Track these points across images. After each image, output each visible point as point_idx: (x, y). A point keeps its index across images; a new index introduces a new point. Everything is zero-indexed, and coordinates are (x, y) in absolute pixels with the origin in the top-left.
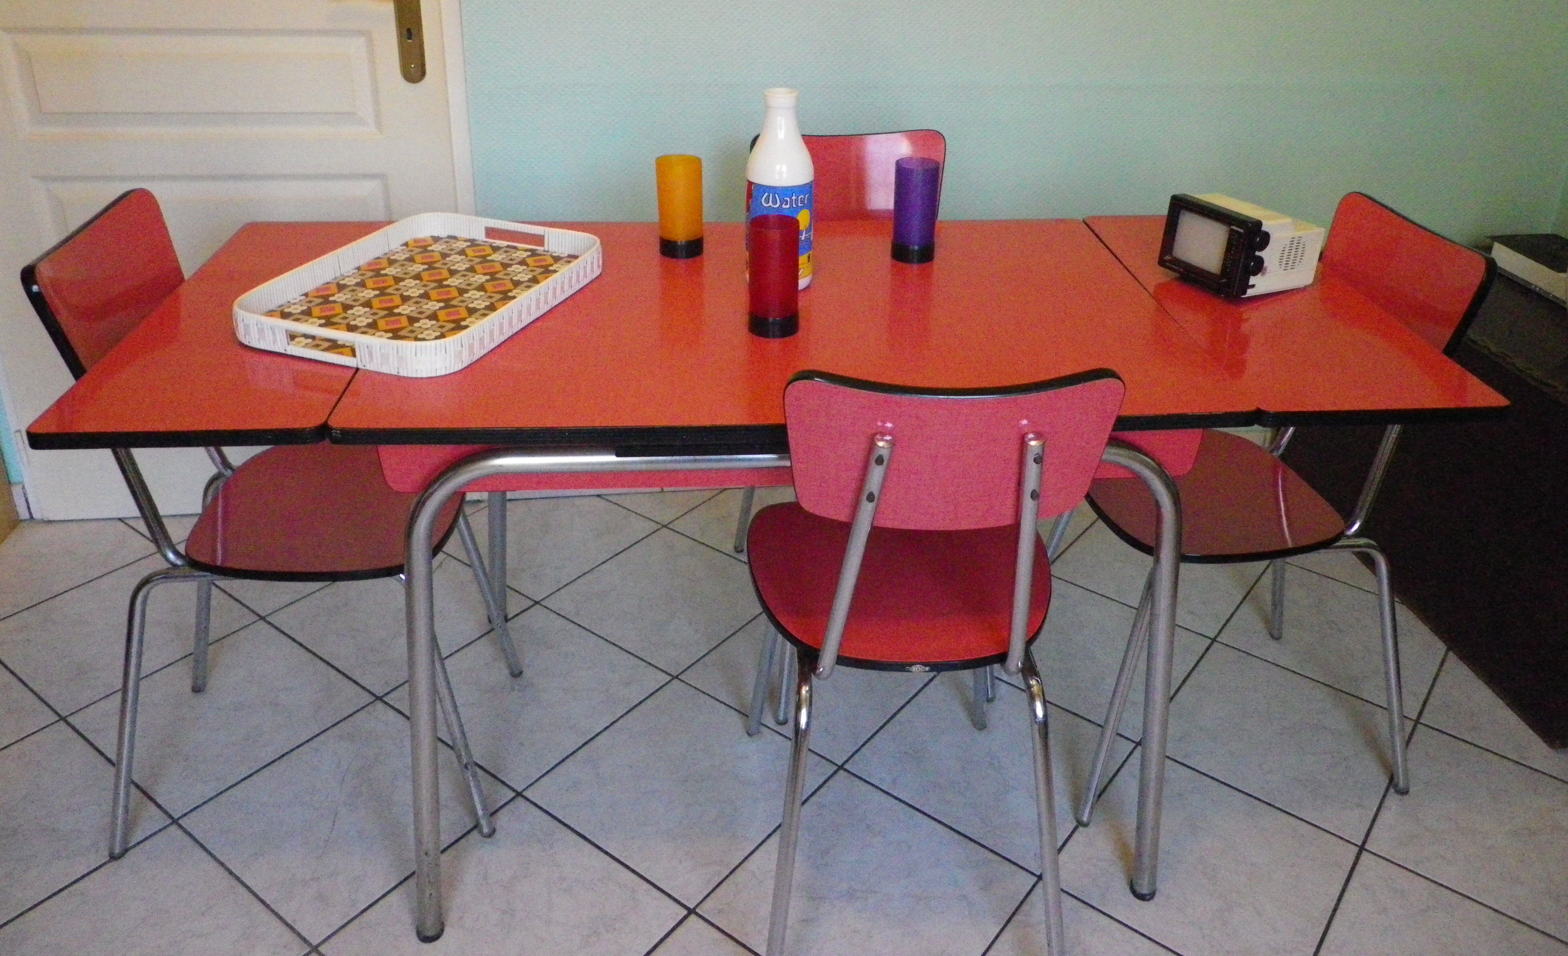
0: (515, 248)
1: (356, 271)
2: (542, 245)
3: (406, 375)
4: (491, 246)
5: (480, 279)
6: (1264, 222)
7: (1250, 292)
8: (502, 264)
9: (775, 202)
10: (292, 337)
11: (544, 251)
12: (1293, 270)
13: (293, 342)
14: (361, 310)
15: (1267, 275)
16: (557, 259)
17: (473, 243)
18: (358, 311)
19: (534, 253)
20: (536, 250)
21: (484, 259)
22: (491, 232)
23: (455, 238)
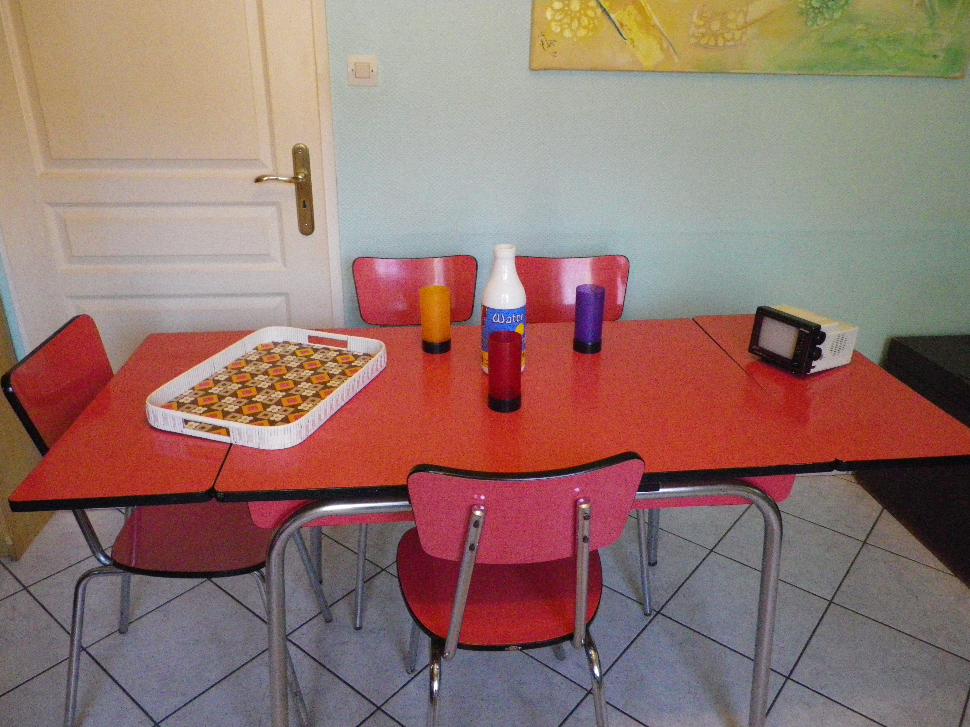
0: (328, 349)
1: (225, 369)
2: (346, 347)
3: (264, 448)
4: (312, 348)
5: (307, 373)
6: (822, 326)
7: (812, 371)
8: (321, 361)
9: (501, 320)
10: (186, 422)
11: (348, 351)
12: (839, 355)
13: (187, 426)
14: (231, 399)
15: (823, 359)
16: (356, 357)
17: (300, 346)
18: (228, 400)
19: (341, 353)
20: (343, 350)
21: (309, 358)
22: (312, 339)
23: (288, 343)
